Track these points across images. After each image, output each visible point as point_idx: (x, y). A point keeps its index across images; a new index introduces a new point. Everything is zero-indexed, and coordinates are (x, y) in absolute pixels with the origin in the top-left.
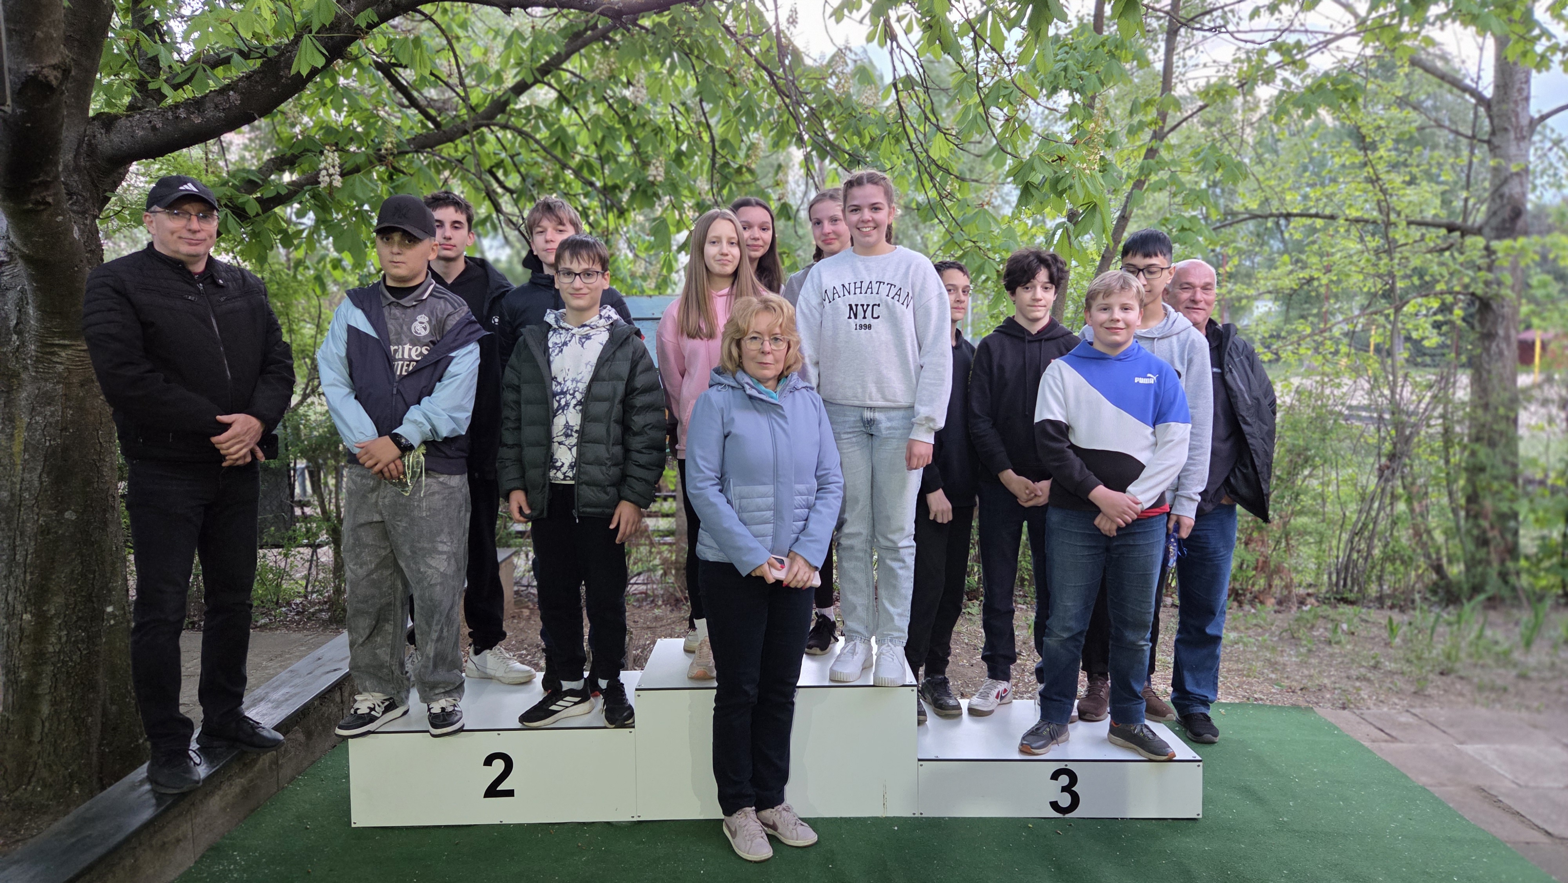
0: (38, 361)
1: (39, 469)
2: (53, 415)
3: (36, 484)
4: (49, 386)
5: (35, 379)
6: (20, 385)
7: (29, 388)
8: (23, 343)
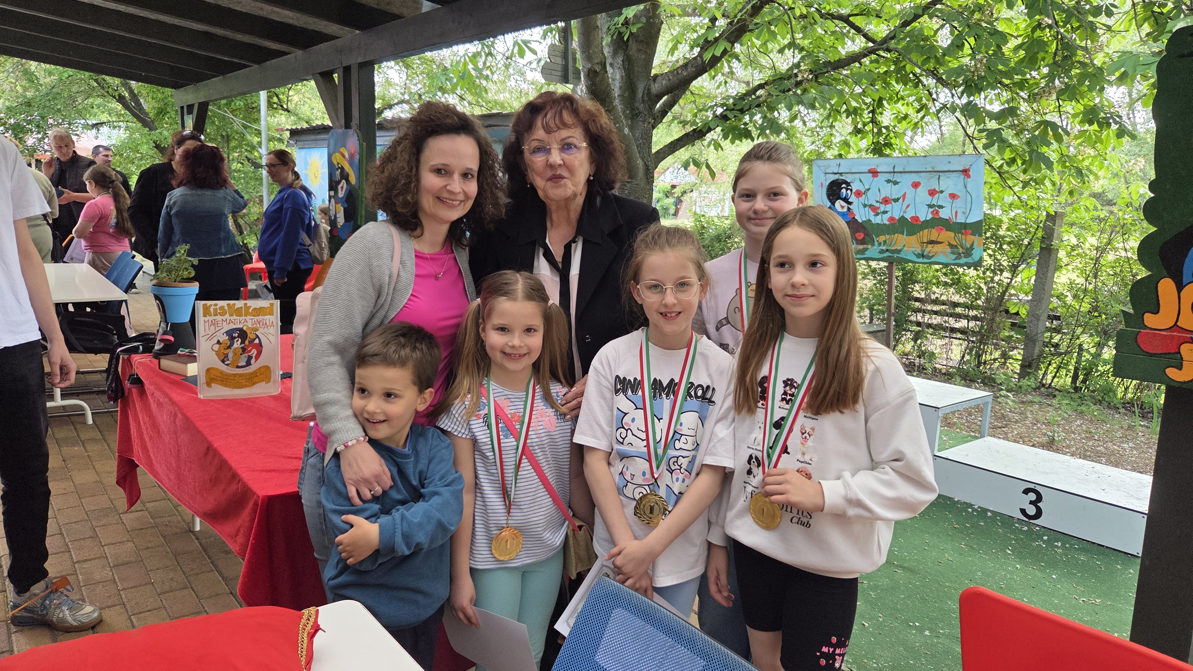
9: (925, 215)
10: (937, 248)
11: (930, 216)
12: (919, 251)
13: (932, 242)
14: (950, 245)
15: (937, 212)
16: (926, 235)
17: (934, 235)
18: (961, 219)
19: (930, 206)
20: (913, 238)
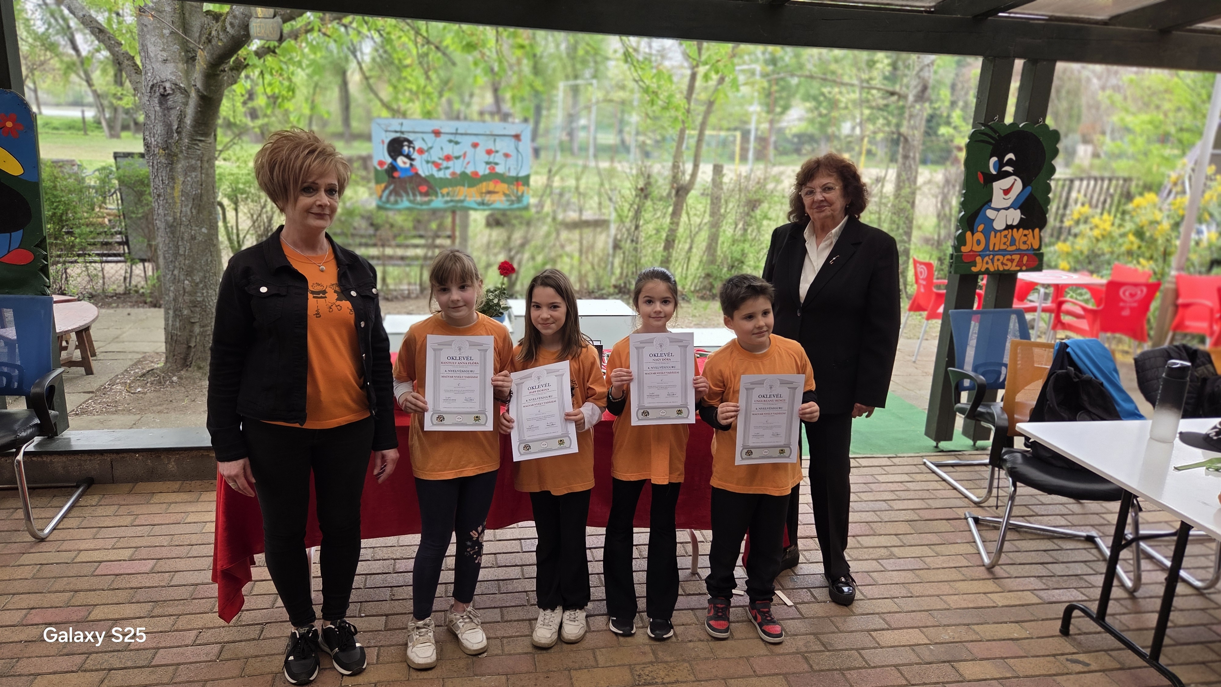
0: (189, 148)
1: (190, 206)
2: (196, 177)
3: (189, 213)
4: (193, 162)
5: (186, 158)
6: (177, 161)
7: (183, 162)
8: (180, 139)
9: (483, 170)
10: (494, 197)
11: (487, 172)
12: (479, 199)
13: (490, 192)
14: (505, 195)
15: (494, 169)
16: (484, 186)
17: (491, 186)
18: (513, 173)
19: (487, 163)
20: (473, 190)
